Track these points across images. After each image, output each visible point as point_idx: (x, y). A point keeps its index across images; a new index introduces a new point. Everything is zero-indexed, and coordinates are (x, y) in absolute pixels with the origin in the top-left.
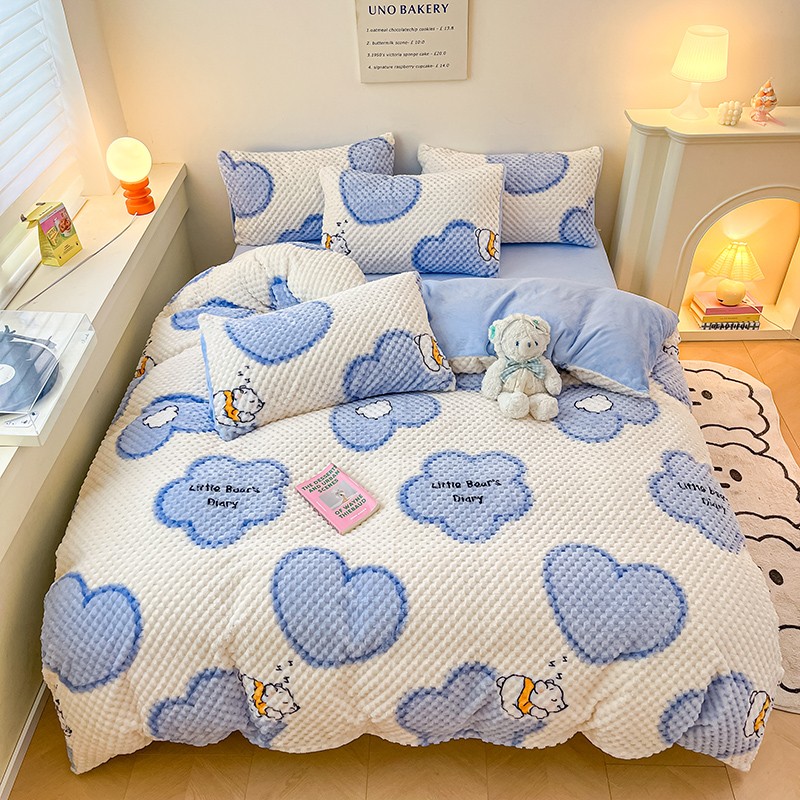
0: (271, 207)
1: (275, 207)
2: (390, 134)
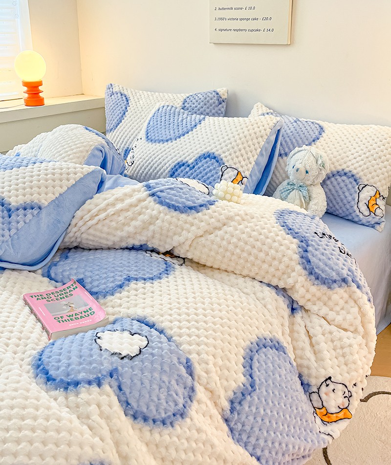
2: (225, 89)
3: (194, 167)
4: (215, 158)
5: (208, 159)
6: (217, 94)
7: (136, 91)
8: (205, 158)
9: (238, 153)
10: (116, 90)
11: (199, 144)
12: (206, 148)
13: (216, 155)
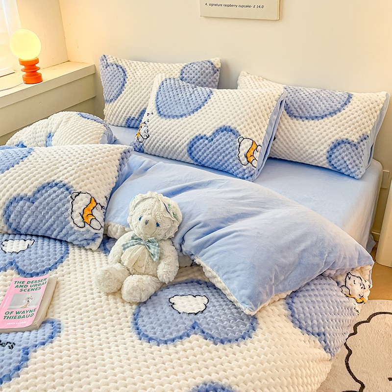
0: (121, 98)
1: (123, 98)
2: (218, 59)
3: (212, 140)
4: (231, 130)
5: (225, 132)
6: (212, 64)
7: (130, 61)
8: (222, 131)
9: (251, 125)
10: (111, 62)
11: (214, 118)
12: (221, 122)
13: (232, 129)
